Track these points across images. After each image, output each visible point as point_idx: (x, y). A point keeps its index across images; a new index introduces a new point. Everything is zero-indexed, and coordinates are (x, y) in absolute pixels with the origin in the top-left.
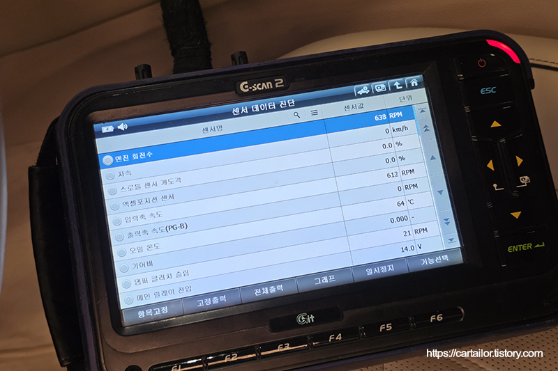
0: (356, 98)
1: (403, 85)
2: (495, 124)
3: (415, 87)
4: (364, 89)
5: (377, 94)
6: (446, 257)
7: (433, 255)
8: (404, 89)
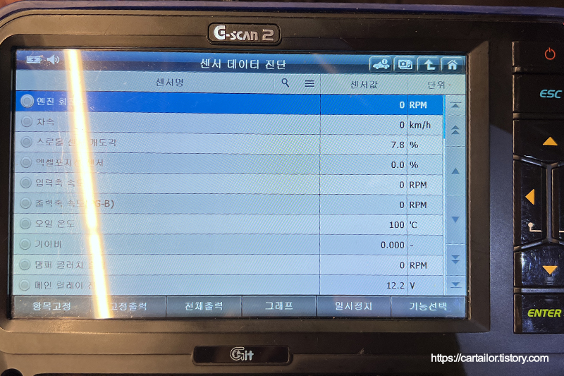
0: (369, 72)
2: (550, 142)
3: (452, 72)
4: (383, 61)
5: (399, 71)
6: (443, 305)
7: (427, 299)
8: (437, 71)
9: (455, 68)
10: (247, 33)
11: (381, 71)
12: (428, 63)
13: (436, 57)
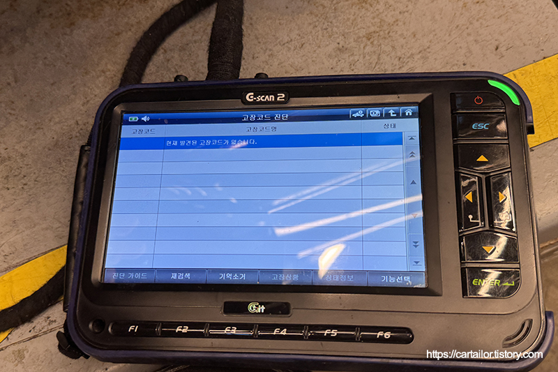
0: (350, 119)
1: (398, 114)
2: (482, 159)
3: (409, 117)
4: (360, 113)
5: (370, 118)
6: (408, 279)
7: (395, 274)
8: (398, 117)
9: (411, 114)
10: (267, 96)
11: (358, 118)
12: (391, 112)
13: (397, 108)
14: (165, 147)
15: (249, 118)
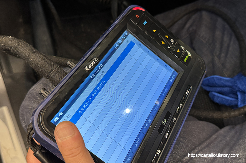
0: (117, 49)
1: (125, 36)
2: (154, 31)
3: (128, 35)
4: (116, 45)
5: (121, 44)
6: (174, 76)
7: (171, 78)
8: (126, 38)
10: (92, 63)
11: (118, 47)
12: (123, 37)
13: (122, 35)
14: (81, 115)
15: (93, 76)
